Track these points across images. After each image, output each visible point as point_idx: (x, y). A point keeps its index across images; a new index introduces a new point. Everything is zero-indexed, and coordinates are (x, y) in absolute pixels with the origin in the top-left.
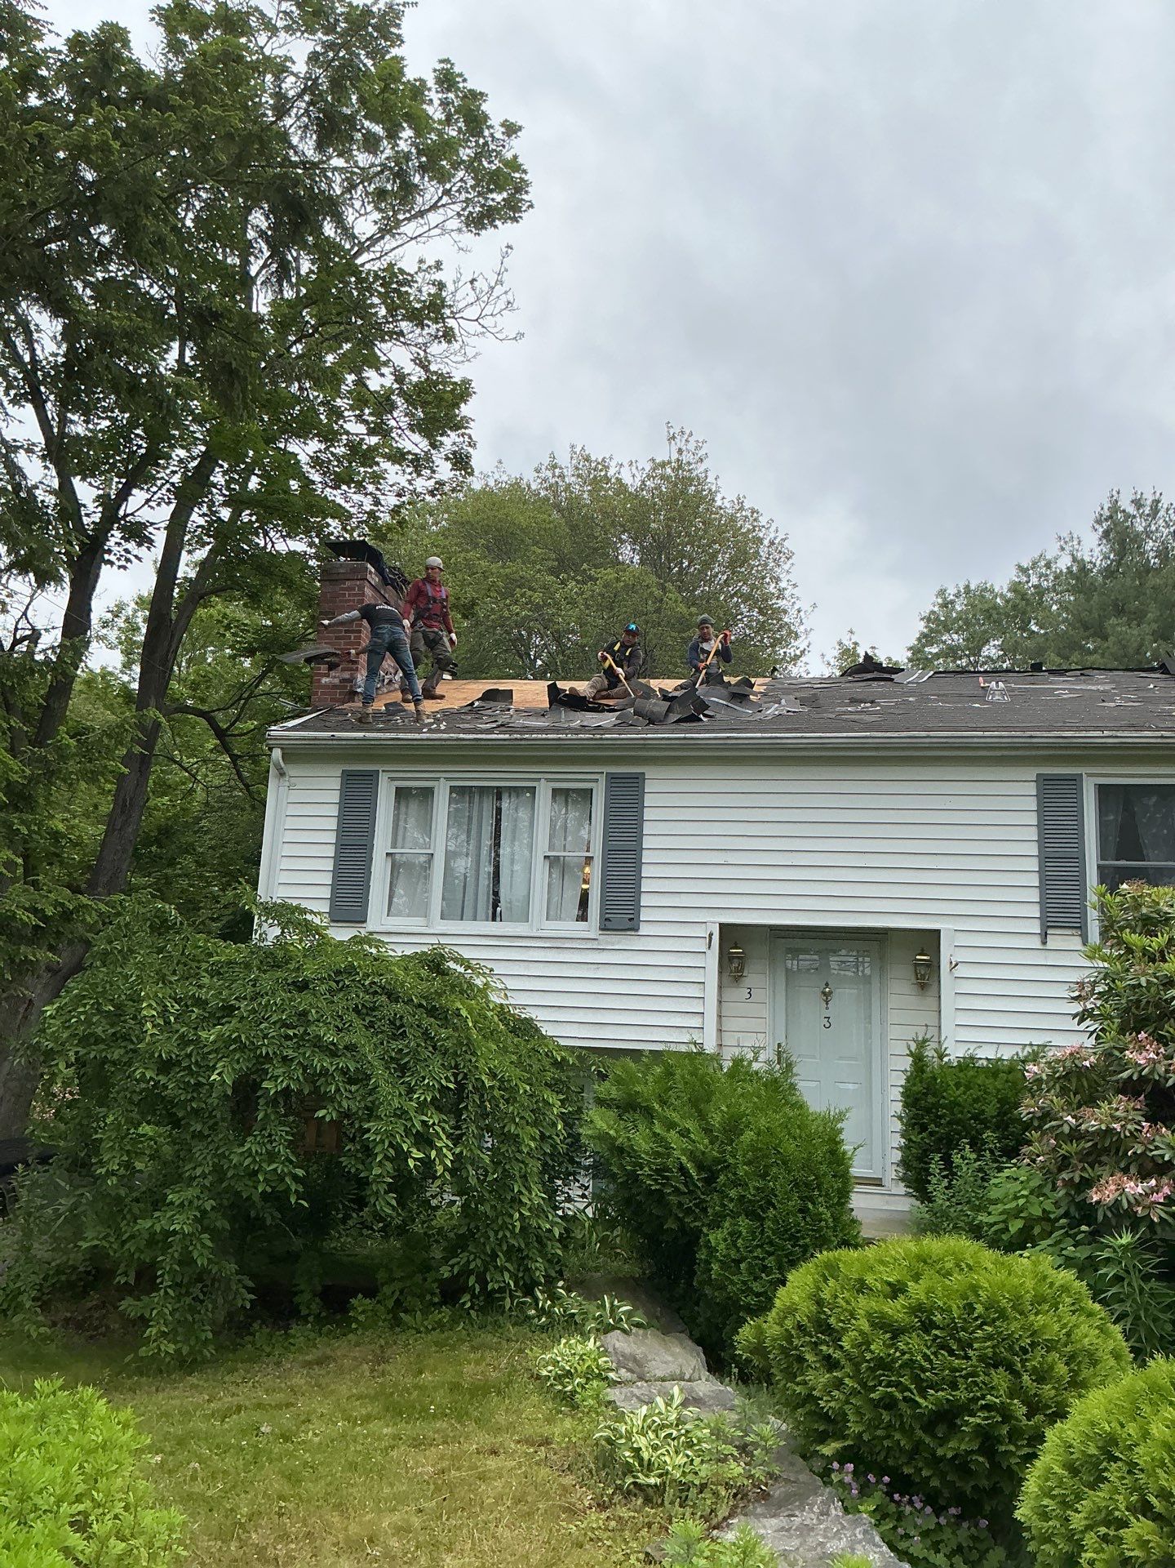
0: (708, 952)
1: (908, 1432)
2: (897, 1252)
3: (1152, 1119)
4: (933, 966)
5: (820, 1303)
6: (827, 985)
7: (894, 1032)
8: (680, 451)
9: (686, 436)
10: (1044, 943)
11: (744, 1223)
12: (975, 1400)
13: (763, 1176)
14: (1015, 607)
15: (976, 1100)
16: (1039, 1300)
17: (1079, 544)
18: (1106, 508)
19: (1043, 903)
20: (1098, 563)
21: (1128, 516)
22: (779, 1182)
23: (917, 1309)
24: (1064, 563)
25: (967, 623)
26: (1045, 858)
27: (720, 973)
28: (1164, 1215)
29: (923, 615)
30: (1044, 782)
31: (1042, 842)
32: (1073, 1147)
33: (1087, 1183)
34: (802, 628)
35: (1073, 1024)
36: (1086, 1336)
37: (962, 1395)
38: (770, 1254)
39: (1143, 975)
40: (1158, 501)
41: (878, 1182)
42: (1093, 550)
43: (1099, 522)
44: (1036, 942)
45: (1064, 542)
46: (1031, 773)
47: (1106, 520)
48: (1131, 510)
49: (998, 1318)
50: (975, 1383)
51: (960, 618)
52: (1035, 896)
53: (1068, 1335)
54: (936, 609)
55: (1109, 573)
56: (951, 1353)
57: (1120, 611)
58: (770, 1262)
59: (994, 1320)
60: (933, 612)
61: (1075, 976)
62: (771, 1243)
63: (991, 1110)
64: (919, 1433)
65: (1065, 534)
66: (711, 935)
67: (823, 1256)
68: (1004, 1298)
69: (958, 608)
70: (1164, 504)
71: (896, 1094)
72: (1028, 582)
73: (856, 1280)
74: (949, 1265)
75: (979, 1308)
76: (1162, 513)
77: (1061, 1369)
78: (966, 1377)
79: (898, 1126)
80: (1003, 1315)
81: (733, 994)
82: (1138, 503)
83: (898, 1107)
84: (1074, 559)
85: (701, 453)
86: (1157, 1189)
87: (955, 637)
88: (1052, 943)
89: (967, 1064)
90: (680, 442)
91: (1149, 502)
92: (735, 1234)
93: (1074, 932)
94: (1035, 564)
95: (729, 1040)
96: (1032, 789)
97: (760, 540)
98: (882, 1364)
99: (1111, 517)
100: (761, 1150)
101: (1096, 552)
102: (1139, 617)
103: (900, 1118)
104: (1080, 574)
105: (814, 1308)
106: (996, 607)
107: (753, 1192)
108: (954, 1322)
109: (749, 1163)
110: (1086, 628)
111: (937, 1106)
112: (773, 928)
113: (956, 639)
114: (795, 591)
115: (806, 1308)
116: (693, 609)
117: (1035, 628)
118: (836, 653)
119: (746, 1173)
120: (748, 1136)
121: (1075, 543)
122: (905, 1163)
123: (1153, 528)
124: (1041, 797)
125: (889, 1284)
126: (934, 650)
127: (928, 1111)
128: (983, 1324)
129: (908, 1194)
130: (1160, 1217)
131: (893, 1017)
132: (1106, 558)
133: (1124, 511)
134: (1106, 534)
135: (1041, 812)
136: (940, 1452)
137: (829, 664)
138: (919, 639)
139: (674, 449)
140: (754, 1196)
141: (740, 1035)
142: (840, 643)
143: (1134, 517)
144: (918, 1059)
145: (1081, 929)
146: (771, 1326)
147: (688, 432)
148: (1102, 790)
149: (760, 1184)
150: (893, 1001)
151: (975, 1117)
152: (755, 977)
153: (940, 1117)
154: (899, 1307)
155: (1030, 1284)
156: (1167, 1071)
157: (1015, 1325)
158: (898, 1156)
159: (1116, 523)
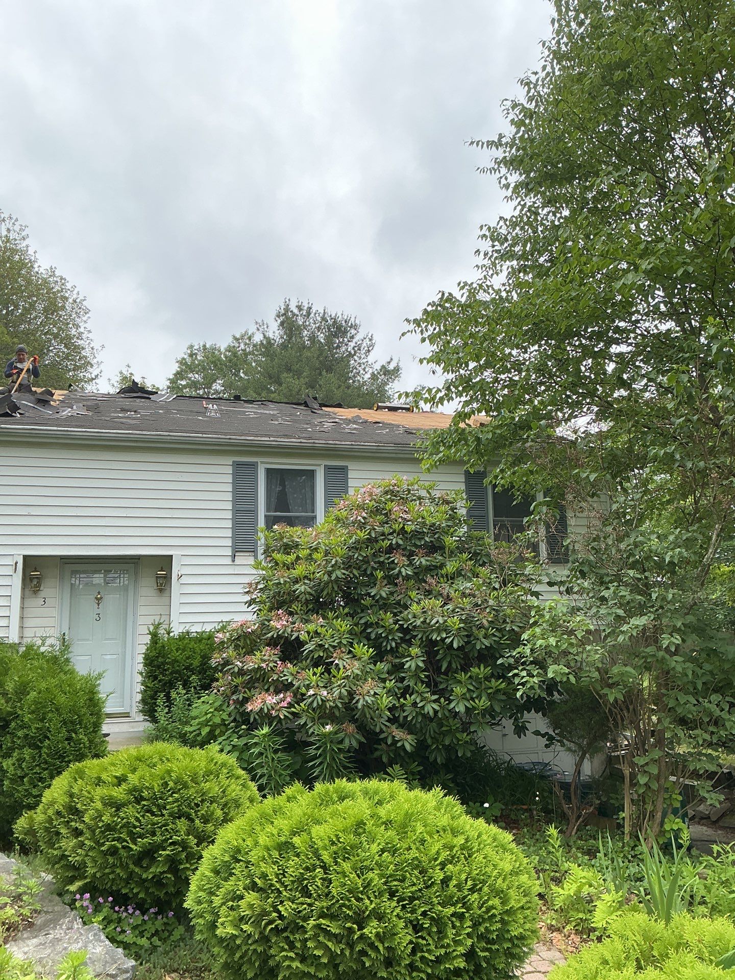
0: (14, 575)
1: (124, 867)
2: (123, 756)
3: (283, 660)
4: (168, 578)
5: (71, 796)
6: (99, 593)
7: (141, 620)
8: (9, 231)
9: (13, 221)
10: (233, 561)
11: (27, 752)
12: (166, 840)
13: (42, 720)
14: (230, 361)
15: (188, 658)
16: (208, 773)
17: (267, 327)
18: (282, 308)
19: (234, 538)
20: (278, 340)
21: (294, 315)
22: (53, 722)
23: (133, 790)
24: (258, 338)
25: (204, 368)
26: (236, 511)
27: (23, 589)
28: (287, 714)
29: (179, 359)
30: (237, 466)
31: (235, 501)
32: (239, 680)
33: (246, 700)
34: (95, 361)
35: (244, 608)
36: (234, 791)
37: (158, 838)
38: (45, 769)
39: (282, 576)
40: (310, 308)
41: (126, 715)
42: (275, 332)
43: (278, 316)
44: (228, 561)
45: (260, 325)
46: (229, 460)
47: (282, 315)
48: (296, 311)
49: (182, 788)
50: (167, 830)
51: (199, 365)
52: (229, 533)
53: (224, 792)
54: (186, 357)
55: (284, 346)
56: (153, 814)
57: (289, 370)
58: (45, 774)
59: (179, 790)
60: (183, 359)
61: (247, 580)
62: (46, 762)
63: (196, 663)
64: (132, 866)
65: (260, 321)
66: (16, 563)
67: (74, 766)
68: (186, 775)
69: (199, 358)
70: (314, 310)
71: (140, 659)
72: (239, 347)
73: (96, 778)
74: (155, 760)
75: (171, 784)
76: (312, 315)
77: (219, 813)
78: (160, 828)
79: (140, 678)
80: (185, 786)
81: (30, 602)
82: (300, 308)
83: (141, 667)
84: (265, 336)
86: (282, 700)
87: (197, 376)
88: (238, 560)
89: (184, 637)
90: (8, 224)
91: (305, 308)
92: (21, 760)
93: (250, 554)
94: (242, 337)
95: (28, 633)
96: (230, 470)
97: (66, 299)
98: (109, 828)
99: (284, 314)
100: (41, 703)
101: (276, 334)
102: (298, 374)
103: (141, 673)
104: (268, 344)
105: (67, 800)
106: (219, 360)
107: (34, 731)
108: (155, 794)
109: (33, 712)
110: (271, 378)
111: (164, 663)
112: (62, 558)
113: (197, 377)
114: (90, 335)
115: (63, 800)
116: (15, 340)
117: (242, 375)
118: (118, 379)
119: (30, 719)
120: (33, 694)
121: (265, 327)
122: (143, 701)
123: (307, 323)
124: (235, 475)
125: (116, 777)
126: (184, 383)
127: (159, 667)
128: (173, 793)
129: (145, 720)
130: (285, 716)
131: (142, 610)
132: (282, 338)
133: (292, 311)
134: (282, 324)
135: (234, 483)
136: (144, 876)
137: (113, 386)
138: (175, 375)
140: (35, 733)
141: (35, 629)
142: (121, 373)
143: (297, 315)
144: (154, 636)
145: (254, 552)
146: (39, 816)
147: (15, 218)
148: (269, 472)
149: (40, 725)
150: (142, 601)
151: (187, 668)
152: (50, 590)
153: (166, 670)
154: (121, 791)
155: (203, 764)
156: (292, 631)
157: (192, 791)
158: (139, 697)
159: (287, 318)
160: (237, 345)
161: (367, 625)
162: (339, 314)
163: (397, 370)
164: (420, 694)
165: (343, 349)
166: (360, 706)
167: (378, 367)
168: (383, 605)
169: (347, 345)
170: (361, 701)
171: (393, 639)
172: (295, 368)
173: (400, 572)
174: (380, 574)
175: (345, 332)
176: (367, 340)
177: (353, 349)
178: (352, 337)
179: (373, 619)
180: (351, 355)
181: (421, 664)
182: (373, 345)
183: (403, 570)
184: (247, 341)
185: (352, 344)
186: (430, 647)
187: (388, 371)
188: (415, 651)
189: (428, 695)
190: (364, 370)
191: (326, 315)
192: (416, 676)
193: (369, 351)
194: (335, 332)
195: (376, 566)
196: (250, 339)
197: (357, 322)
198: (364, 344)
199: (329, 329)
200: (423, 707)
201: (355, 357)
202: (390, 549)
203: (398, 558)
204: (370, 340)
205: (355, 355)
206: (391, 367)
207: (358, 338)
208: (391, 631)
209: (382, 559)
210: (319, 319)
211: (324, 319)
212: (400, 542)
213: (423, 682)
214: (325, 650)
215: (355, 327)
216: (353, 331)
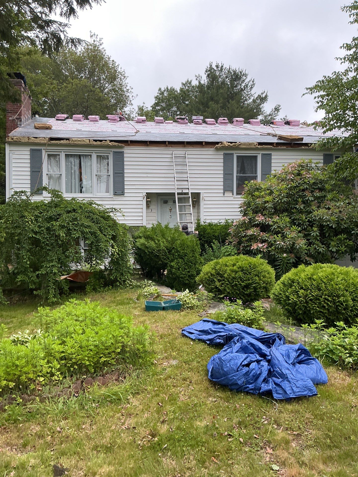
0: (143, 200)
7: (187, 218)
8: (94, 41)
14: (182, 96)
17: (201, 78)
18: (208, 67)
19: (224, 185)
20: (206, 84)
21: (214, 70)
24: (195, 83)
26: (225, 174)
29: (155, 96)
31: (224, 170)
42: (205, 80)
43: (206, 71)
46: (222, 152)
48: (215, 68)
51: (166, 98)
52: (222, 184)
54: (159, 95)
55: (208, 87)
57: (212, 99)
65: (197, 75)
66: (144, 196)
69: (165, 95)
70: (224, 67)
76: (223, 70)
81: (148, 211)
82: (217, 66)
84: (200, 83)
85: (101, 42)
87: (164, 104)
88: (226, 195)
90: (94, 38)
91: (220, 67)
94: (186, 83)
99: (209, 71)
101: (206, 81)
102: (217, 102)
104: (201, 86)
106: (175, 95)
123: (221, 74)
126: (159, 108)
132: (208, 83)
134: (208, 75)
139: (92, 40)
141: (149, 221)
143: (216, 71)
150: (187, 211)
156: (266, 221)
159: (211, 72)
160: (184, 87)
161: (294, 220)
162: (237, 69)
163: (266, 96)
164: (317, 245)
165: (239, 87)
166: (298, 247)
167: (256, 96)
168: (301, 212)
169: (241, 85)
170: (298, 246)
171: (306, 225)
172: (216, 98)
173: (308, 199)
174: (300, 200)
175: (240, 78)
176: (251, 82)
177: (244, 87)
178: (244, 81)
179: (298, 217)
180: (242, 90)
181: (318, 234)
182: (254, 84)
183: (310, 198)
184: (189, 85)
185: (243, 84)
186: (321, 227)
187: (262, 98)
188: (315, 229)
189: (321, 245)
190: (249, 98)
191: (231, 70)
192: (316, 239)
193: (252, 88)
194: (235, 78)
195: (298, 197)
196: (190, 83)
197: (247, 73)
198: (250, 84)
199: (232, 77)
200: (318, 249)
201: (245, 91)
202: (303, 190)
203: (307, 193)
204: (253, 82)
205: (245, 90)
206: (264, 96)
207: (246, 81)
208: (304, 222)
209: (300, 194)
210: (227, 72)
211: (229, 72)
212: (308, 187)
213: (318, 241)
214: (281, 228)
215: (246, 75)
216: (244, 78)
